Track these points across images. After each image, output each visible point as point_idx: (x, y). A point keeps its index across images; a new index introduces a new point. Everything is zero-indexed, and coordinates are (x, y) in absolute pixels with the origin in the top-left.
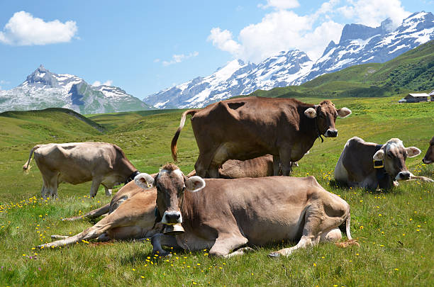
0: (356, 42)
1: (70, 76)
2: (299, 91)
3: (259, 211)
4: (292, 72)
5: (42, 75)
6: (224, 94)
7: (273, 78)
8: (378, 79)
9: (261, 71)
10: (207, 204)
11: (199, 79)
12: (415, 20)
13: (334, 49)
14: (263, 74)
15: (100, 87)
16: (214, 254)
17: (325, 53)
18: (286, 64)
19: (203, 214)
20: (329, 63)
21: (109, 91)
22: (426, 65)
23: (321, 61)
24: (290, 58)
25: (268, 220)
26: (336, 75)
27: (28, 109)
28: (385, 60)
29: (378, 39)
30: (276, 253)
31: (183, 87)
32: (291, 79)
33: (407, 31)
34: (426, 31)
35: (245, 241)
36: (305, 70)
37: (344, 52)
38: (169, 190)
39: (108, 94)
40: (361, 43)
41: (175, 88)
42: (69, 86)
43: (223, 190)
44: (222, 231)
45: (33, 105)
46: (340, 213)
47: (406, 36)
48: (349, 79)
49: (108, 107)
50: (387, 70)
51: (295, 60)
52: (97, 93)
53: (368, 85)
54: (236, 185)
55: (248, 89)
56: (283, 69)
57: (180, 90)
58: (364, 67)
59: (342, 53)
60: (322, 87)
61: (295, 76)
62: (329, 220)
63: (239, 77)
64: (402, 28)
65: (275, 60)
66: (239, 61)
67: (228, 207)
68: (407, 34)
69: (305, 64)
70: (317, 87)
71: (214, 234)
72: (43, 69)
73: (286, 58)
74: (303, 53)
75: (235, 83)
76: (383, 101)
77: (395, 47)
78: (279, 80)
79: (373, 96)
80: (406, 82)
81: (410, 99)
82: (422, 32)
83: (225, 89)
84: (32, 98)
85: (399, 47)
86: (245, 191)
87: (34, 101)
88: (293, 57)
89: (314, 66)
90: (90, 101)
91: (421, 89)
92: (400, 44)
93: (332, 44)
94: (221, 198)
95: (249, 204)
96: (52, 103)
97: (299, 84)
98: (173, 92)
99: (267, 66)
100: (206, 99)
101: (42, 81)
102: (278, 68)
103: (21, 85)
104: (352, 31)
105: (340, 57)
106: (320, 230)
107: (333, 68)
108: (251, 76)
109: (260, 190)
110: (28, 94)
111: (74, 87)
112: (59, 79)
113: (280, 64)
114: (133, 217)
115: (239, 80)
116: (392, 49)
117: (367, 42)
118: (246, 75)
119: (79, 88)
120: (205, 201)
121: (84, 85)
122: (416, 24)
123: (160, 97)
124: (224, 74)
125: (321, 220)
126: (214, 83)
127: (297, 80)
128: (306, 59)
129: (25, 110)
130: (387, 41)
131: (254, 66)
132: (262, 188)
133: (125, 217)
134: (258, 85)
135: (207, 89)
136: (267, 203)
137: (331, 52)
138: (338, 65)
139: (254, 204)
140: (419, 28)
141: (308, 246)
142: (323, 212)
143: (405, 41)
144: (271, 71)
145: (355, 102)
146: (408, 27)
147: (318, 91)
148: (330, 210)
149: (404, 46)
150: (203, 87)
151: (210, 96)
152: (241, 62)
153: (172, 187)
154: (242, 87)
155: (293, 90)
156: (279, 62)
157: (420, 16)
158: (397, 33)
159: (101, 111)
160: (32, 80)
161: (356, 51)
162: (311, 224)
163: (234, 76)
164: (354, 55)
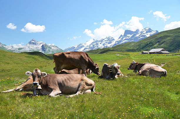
0: (128, 35)
1: (42, 42)
2: (111, 49)
3: (66, 83)
4: (109, 43)
5: (33, 42)
6: (88, 49)
7: (104, 45)
8: (134, 46)
9: (100, 43)
10: (51, 81)
11: (81, 44)
12: (146, 30)
13: (122, 37)
14: (100, 44)
15: (51, 46)
16: (50, 96)
17: (119, 38)
18: (108, 41)
19: (49, 84)
20: (120, 41)
21: (53, 47)
22: (149, 43)
23: (118, 40)
24: (109, 39)
25: (68, 86)
26: (122, 45)
27: (29, 52)
28: (137, 41)
29: (135, 35)
30: (68, 96)
31: (76, 46)
32: (109, 45)
33: (143, 33)
34: (148, 33)
35: (61, 92)
36: (113, 43)
37: (125, 38)
38: (35, 76)
39: (53, 48)
40: (130, 36)
41: (73, 47)
42: (41, 45)
43: (56, 77)
44: (54, 89)
45: (30, 50)
46: (91, 85)
47: (143, 35)
48: (126, 46)
49: (53, 52)
50: (138, 44)
51: (110, 40)
52: (50, 47)
53: (131, 48)
54: (60, 76)
55: (96, 48)
56: (107, 42)
57: (75, 47)
58: (131, 43)
59: (124, 38)
60: (118, 48)
61: (110, 45)
62: (87, 87)
63: (93, 44)
64: (142, 32)
65: (104, 39)
66: (93, 39)
67: (57, 82)
68: (143, 34)
69: (113, 41)
70: (116, 48)
71: (51, 90)
72: (34, 40)
73: (107, 39)
74: (112, 38)
75: (92, 46)
76: (135, 53)
77: (140, 37)
78: (105, 46)
79: (133, 52)
80: (143, 48)
81: (143, 53)
82: (147, 33)
83: (89, 48)
84: (30, 48)
85: (141, 38)
86: (62, 78)
87: (31, 49)
88: (110, 39)
89: (116, 42)
90: (47, 50)
91: (147, 50)
92: (141, 37)
93: (121, 36)
94: (55, 79)
95: (63, 82)
96: (36, 50)
97: (111, 47)
98: (73, 48)
99: (102, 41)
100: (83, 50)
101: (33, 43)
102: (105, 42)
103: (27, 44)
104: (127, 32)
105: (124, 39)
106: (83, 90)
107: (122, 43)
108: (97, 44)
109: (67, 77)
110: (29, 47)
111: (43, 45)
112: (38, 43)
113: (106, 41)
114: (30, 84)
115: (93, 45)
116: (139, 38)
117: (132, 35)
118: (95, 43)
119: (44, 46)
120: (50, 80)
121: (46, 45)
122: (146, 31)
123: (69, 49)
124: (89, 43)
125: (84, 87)
126: (85, 46)
127: (111, 46)
128: (114, 40)
129: (28, 52)
130: (138, 35)
131: (98, 41)
132: (68, 77)
133: (28, 84)
134: (99, 47)
135: (83, 47)
136: (68, 81)
137: (121, 38)
138: (123, 42)
139: (64, 81)
140: (147, 32)
141: (79, 94)
142: (85, 85)
143: (143, 36)
144: (103, 43)
145: (127, 53)
146: (144, 32)
147: (117, 49)
148: (87, 84)
149: (142, 37)
150: (82, 47)
151: (84, 50)
152: (94, 40)
153: (36, 75)
154: (94, 47)
155: (109, 49)
156: (105, 40)
157: (147, 29)
158: (140, 33)
159: (51, 53)
160: (30, 43)
161: (129, 38)
162: (81, 88)
163: (92, 44)
164: (128, 39)
